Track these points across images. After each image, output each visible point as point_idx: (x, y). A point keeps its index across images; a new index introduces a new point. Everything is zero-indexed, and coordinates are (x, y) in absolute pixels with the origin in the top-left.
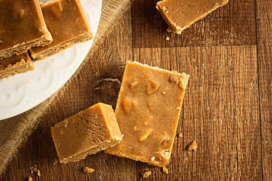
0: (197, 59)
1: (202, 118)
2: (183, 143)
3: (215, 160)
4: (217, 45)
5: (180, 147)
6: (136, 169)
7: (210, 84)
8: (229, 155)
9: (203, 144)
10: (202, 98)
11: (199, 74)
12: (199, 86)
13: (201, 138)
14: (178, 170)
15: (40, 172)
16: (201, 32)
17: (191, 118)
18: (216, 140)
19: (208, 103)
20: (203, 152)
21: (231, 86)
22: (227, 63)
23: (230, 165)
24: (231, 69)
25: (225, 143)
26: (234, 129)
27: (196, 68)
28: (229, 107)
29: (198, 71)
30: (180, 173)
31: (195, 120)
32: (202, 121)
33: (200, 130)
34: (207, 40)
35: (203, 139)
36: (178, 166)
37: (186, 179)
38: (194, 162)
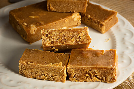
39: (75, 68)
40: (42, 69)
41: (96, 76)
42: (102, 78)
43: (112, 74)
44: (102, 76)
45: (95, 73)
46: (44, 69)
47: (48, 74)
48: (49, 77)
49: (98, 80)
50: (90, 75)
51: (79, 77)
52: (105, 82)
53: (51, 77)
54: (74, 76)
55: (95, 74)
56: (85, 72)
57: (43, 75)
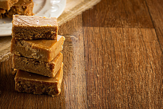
0: (121, 31)
1: (126, 51)
3: (137, 68)
4: (131, 27)
5: (114, 62)
6: (85, 69)
7: (129, 40)
8: (146, 66)
9: (128, 61)
10: (125, 45)
11: (122, 36)
12: (123, 40)
13: (126, 59)
14: (113, 71)
16: (122, 23)
17: (119, 51)
18: (136, 60)
19: (129, 47)
20: (128, 64)
21: (142, 41)
22: (138, 33)
23: (147, 70)
24: (141, 35)
25: (142, 61)
26: (147, 56)
27: (120, 35)
28: (142, 48)
29: (121, 35)
30: (115, 72)
31: (122, 52)
32: (126, 53)
33: (126, 56)
34: (125, 26)
35: (128, 60)
36: (113, 69)
37: (118, 75)
38: (123, 68)
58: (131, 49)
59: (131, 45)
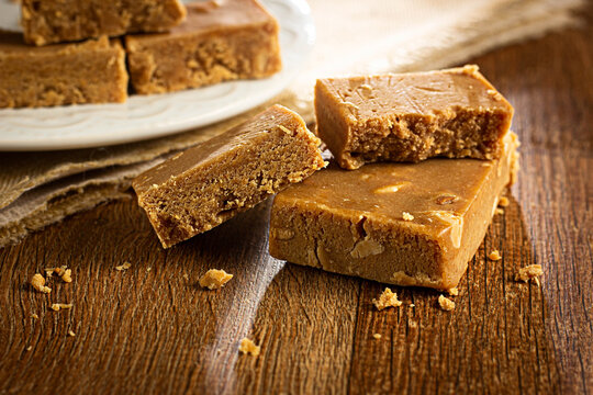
0: (542, 168)
1: (557, 241)
2: (503, 271)
5: (494, 276)
6: (358, 297)
7: (576, 199)
9: (561, 277)
14: (486, 310)
15: (73, 276)
17: (525, 239)
19: (572, 223)
20: (561, 288)
29: (544, 182)
30: (493, 316)
31: (538, 242)
32: (557, 245)
33: (553, 257)
34: (566, 150)
35: (561, 270)
36: (487, 303)
37: (509, 326)
38: (536, 301)
39: (155, 47)
40: (44, 67)
41: (220, 62)
42: (240, 64)
43: (268, 46)
44: (241, 57)
45: (218, 52)
46: (53, 66)
47: (65, 82)
48: (71, 91)
49: (227, 74)
50: (201, 62)
51: (169, 74)
52: (251, 77)
53: (77, 91)
54: (155, 75)
55: (220, 56)
56: (184, 56)
57: (47, 89)
58: (580, 231)
59: (584, 218)
